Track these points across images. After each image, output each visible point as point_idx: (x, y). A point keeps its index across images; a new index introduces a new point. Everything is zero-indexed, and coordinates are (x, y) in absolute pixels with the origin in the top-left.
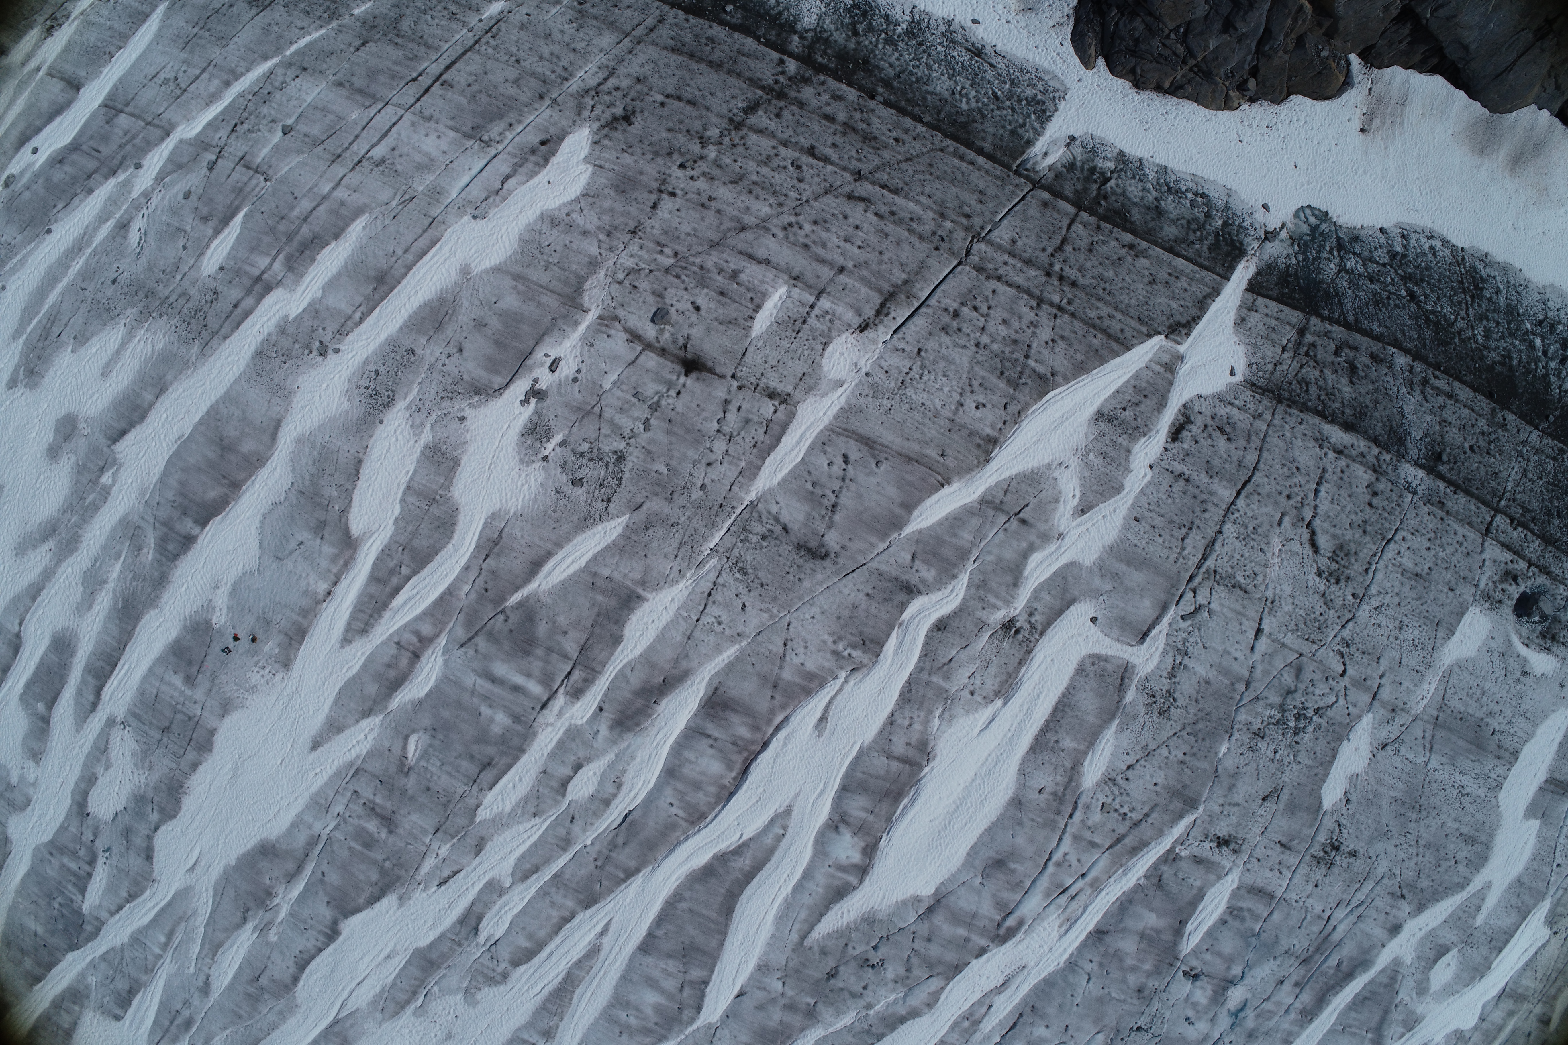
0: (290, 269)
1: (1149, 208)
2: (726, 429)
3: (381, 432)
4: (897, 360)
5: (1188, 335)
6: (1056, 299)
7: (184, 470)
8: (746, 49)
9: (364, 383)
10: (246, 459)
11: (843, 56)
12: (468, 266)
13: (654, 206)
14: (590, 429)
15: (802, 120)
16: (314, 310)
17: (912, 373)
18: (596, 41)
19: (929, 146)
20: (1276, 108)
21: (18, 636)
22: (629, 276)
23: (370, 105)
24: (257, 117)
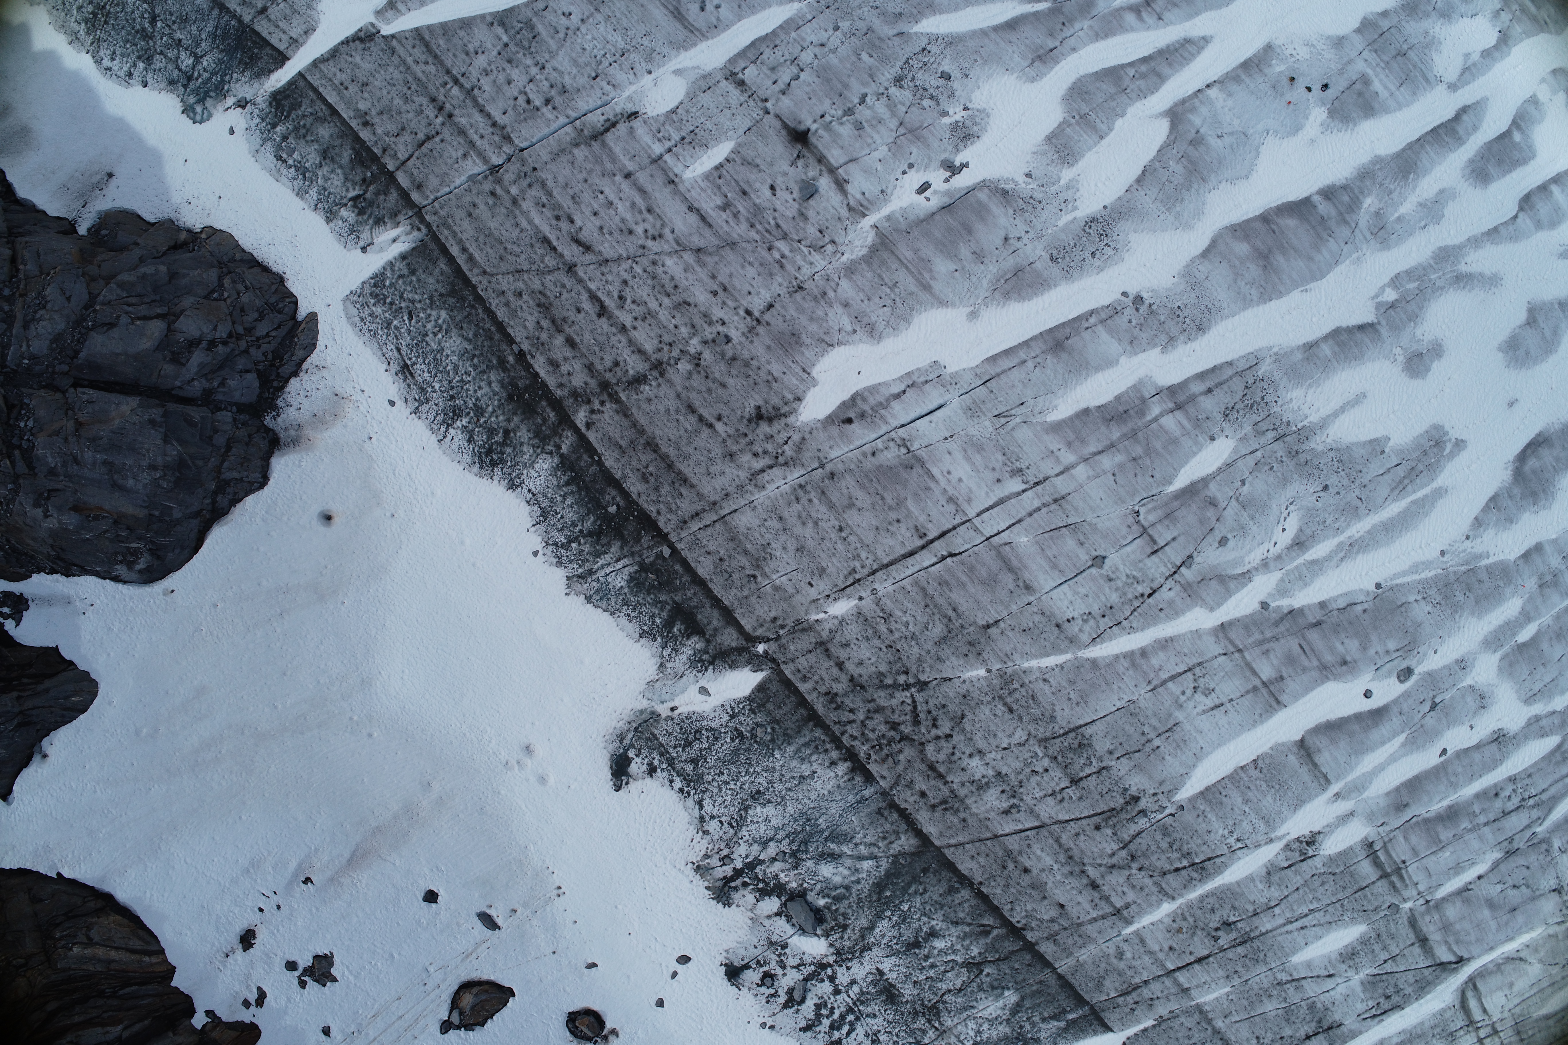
0: (1143, 401)
1: (332, 159)
3: (1109, 199)
4: (618, 76)
5: (360, 30)
6: (455, 91)
8: (616, 454)
9: (1109, 251)
10: (1247, 238)
11: (529, 411)
12: (969, 320)
13: (770, 306)
14: (915, 117)
15: (597, 349)
16: (1134, 345)
17: (611, 60)
18: (755, 522)
19: (494, 280)
20: (172, 216)
21: (1521, 209)
22: (821, 244)
23: (1007, 548)
24: (1125, 594)
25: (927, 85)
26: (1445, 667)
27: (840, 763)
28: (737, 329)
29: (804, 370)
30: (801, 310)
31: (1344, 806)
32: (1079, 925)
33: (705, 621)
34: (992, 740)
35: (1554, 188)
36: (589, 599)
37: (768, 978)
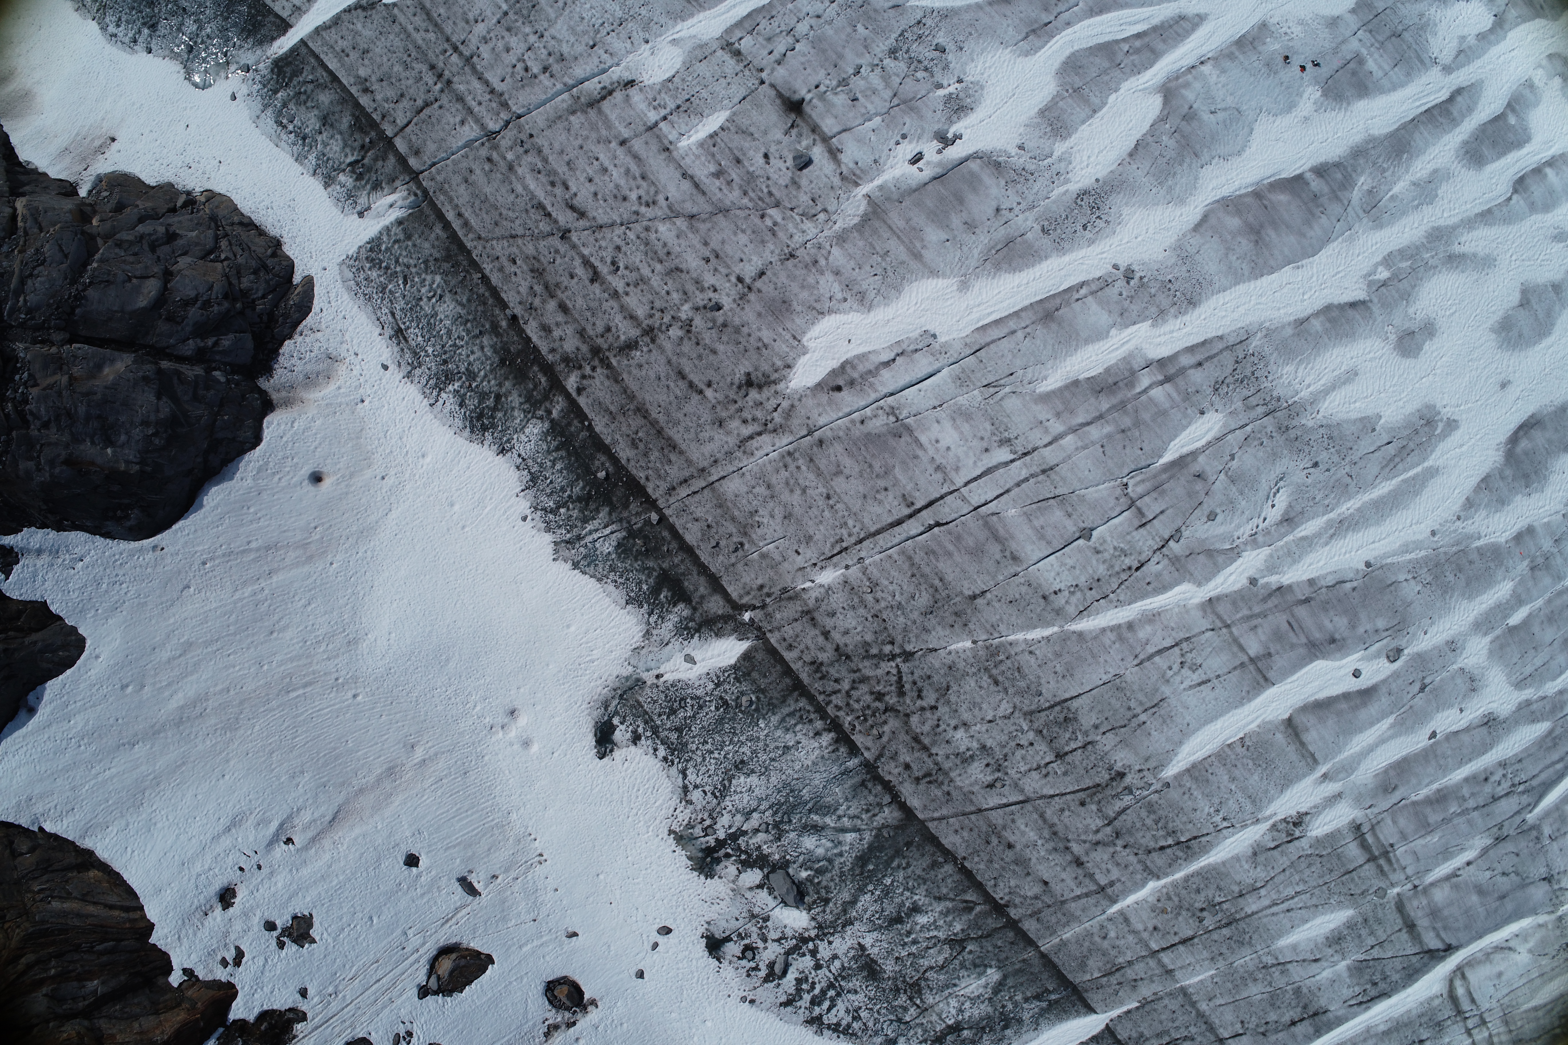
0: (1133, 373)
1: (332, 125)
2: (790, 40)
3: (1102, 172)
4: (616, 45)
6: (455, 58)
7: (1303, 235)
8: (606, 420)
9: (1100, 224)
10: (1238, 212)
11: (520, 376)
12: (960, 290)
13: (762, 274)
14: (909, 87)
15: (589, 314)
16: (1124, 317)
17: (609, 29)
18: (744, 489)
19: (488, 245)
20: (174, 180)
21: (1515, 191)
22: (813, 212)
23: (995, 518)
24: (1112, 566)
25: (921, 57)
26: (1435, 648)
27: (825, 734)
28: (728, 295)
29: (795, 338)
30: (792, 277)
31: (1331, 788)
32: (1063, 903)
33: (692, 588)
34: (976, 711)
35: (1548, 171)
36: (576, 565)
37: (749, 951)
